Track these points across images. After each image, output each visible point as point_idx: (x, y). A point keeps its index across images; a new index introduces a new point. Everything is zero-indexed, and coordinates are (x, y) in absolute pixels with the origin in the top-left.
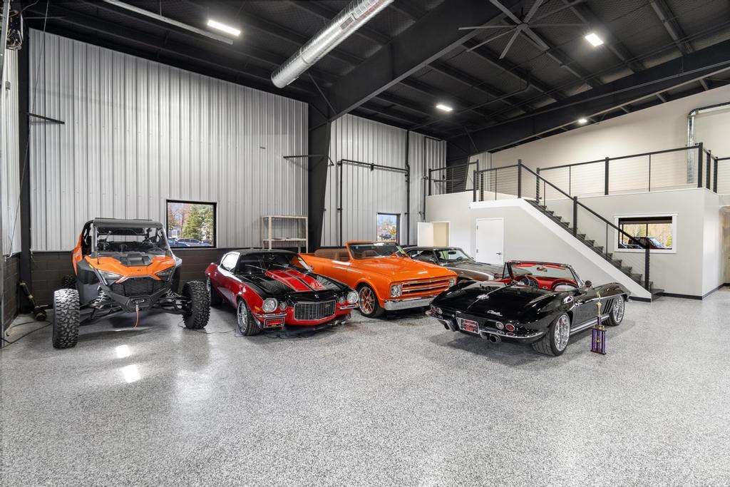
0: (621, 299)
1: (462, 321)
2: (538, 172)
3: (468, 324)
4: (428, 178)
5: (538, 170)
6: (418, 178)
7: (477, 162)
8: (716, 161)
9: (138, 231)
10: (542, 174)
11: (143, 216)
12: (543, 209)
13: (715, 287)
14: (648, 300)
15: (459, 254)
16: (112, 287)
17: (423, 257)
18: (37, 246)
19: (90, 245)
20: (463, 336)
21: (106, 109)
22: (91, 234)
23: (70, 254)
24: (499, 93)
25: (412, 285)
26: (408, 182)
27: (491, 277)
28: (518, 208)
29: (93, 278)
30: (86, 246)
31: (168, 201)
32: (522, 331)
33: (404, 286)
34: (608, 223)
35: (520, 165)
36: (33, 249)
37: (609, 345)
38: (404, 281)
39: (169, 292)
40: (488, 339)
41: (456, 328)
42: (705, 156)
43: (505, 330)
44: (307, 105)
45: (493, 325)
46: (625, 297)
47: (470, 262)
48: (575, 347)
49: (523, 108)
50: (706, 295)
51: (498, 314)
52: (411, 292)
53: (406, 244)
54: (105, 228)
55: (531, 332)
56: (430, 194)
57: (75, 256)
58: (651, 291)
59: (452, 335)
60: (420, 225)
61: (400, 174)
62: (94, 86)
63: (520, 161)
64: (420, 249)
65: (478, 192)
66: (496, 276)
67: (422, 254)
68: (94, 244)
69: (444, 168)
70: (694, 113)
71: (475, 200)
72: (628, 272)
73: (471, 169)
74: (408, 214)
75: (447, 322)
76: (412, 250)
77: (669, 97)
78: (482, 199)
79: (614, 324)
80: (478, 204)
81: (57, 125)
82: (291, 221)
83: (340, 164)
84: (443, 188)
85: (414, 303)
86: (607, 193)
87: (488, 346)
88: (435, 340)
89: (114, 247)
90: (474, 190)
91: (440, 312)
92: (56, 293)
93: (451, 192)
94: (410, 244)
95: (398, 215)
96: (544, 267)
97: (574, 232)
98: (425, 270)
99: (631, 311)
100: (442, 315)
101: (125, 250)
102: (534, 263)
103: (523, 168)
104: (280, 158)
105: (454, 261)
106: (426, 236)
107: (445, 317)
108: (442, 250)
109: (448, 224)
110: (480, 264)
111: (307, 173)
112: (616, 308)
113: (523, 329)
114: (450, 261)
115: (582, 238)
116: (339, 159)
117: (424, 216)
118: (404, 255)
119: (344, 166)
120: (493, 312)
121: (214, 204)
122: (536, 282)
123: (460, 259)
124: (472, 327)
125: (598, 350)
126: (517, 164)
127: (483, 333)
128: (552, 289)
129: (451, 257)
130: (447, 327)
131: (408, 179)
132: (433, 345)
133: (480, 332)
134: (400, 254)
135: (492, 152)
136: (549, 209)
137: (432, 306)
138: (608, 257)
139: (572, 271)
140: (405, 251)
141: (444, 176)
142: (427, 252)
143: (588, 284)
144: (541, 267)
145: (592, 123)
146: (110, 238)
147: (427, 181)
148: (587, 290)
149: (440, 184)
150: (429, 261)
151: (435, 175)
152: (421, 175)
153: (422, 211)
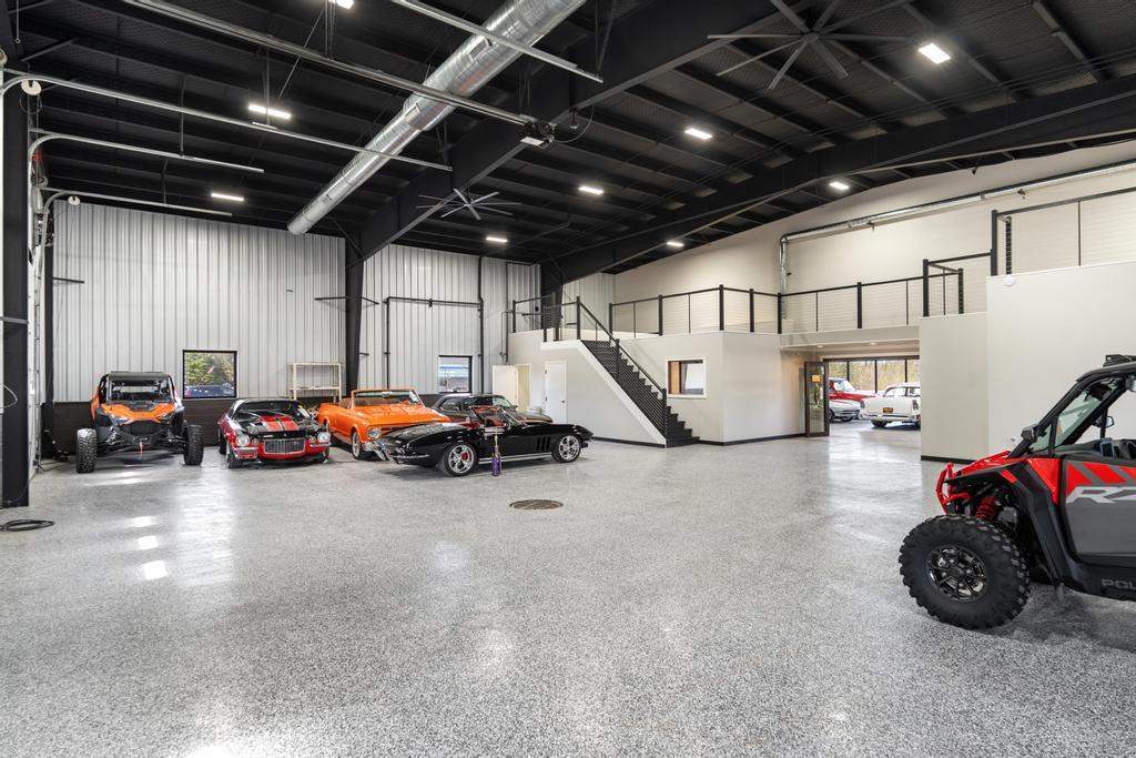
4: (511, 312)
5: (611, 306)
6: (497, 311)
8: (779, 296)
9: (151, 383)
11: (159, 368)
14: (661, 446)
16: (122, 427)
18: (59, 397)
19: (105, 396)
21: (123, 265)
22: (107, 386)
23: (89, 404)
26: (481, 317)
29: (106, 421)
30: (102, 397)
31: (184, 351)
33: (382, 430)
35: (578, 303)
36: (55, 400)
39: (169, 433)
44: (343, 240)
54: (119, 380)
56: (514, 330)
57: (93, 405)
60: (499, 370)
61: (470, 307)
62: (111, 244)
63: (578, 298)
65: (551, 332)
68: (109, 394)
69: (536, 299)
70: (784, 239)
71: (545, 340)
74: (481, 356)
79: (564, 461)
80: (551, 345)
81: (77, 285)
82: (323, 369)
83: (387, 302)
84: (537, 323)
89: (127, 396)
90: (544, 329)
92: (79, 431)
95: (470, 357)
101: (135, 399)
103: (581, 306)
104: (310, 299)
109: (529, 367)
111: (344, 314)
116: (385, 296)
117: (506, 357)
119: (392, 304)
121: (235, 353)
126: (576, 300)
131: (482, 314)
141: (537, 308)
146: (124, 389)
147: (511, 315)
149: (531, 320)
151: (523, 308)
152: (502, 308)
153: (504, 351)
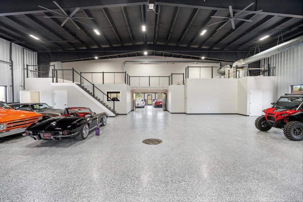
0: (106, 117)
1: (43, 135)
2: (81, 74)
3: (46, 135)
4: (26, 68)
5: (81, 73)
6: (19, 68)
7: (54, 66)
8: (130, 77)
10: (82, 75)
12: (83, 88)
13: (130, 111)
14: (114, 117)
15: (44, 106)
17: (23, 108)
20: (45, 141)
24: (64, 39)
25: (14, 123)
26: (12, 69)
27: (60, 115)
28: (73, 86)
32: (70, 133)
33: (8, 124)
34: (104, 93)
35: (73, 70)
37: (101, 132)
38: (8, 121)
40: (56, 139)
41: (40, 138)
42: (127, 75)
43: (63, 134)
45: (58, 133)
46: (107, 116)
47: (50, 109)
48: (91, 135)
49: (75, 47)
50: (128, 114)
51: (60, 129)
52: (13, 126)
53: (12, 102)
55: (74, 133)
56: (27, 77)
58: (115, 114)
59: (38, 142)
60: (21, 92)
61: (6, 64)
64: (21, 104)
65: (55, 79)
66: (61, 114)
67: (22, 107)
69: (36, 66)
70: (125, 63)
71: (53, 82)
72: (109, 109)
73: (51, 68)
74: (12, 86)
75: (35, 136)
76: (15, 105)
77: (120, 57)
78: (57, 82)
79: (104, 125)
80: (55, 84)
84: (36, 75)
85: (16, 131)
86: (103, 84)
87: (56, 142)
88: (29, 146)
90: (53, 77)
91: (31, 133)
93: (40, 77)
94: (15, 102)
95: (6, 87)
96: (81, 109)
97: (93, 96)
98: (23, 114)
99: (109, 121)
100: (32, 134)
102: (77, 108)
103: (74, 71)
105: (42, 109)
106: (25, 98)
107: (34, 135)
108: (35, 104)
109: (39, 92)
110: (56, 110)
112: (104, 120)
113: (71, 132)
114: (39, 109)
115: (96, 98)
117: (24, 87)
118: (9, 108)
120: (57, 128)
122: (78, 115)
123: (45, 108)
124: (48, 136)
125: (98, 134)
126: (72, 69)
127: (53, 138)
128: (84, 116)
129: (41, 107)
130: (35, 139)
132: (27, 149)
133: (52, 137)
134: (6, 108)
135: (62, 62)
136: (85, 87)
137: (26, 131)
138: (104, 104)
139: (90, 110)
140: (9, 106)
141: (36, 69)
142: (26, 106)
143: (95, 114)
144: (79, 109)
145: (100, 59)
147: (26, 71)
148: (95, 115)
149: (34, 73)
150: (26, 110)
151: (30, 68)
152: (21, 67)
153: (23, 85)
